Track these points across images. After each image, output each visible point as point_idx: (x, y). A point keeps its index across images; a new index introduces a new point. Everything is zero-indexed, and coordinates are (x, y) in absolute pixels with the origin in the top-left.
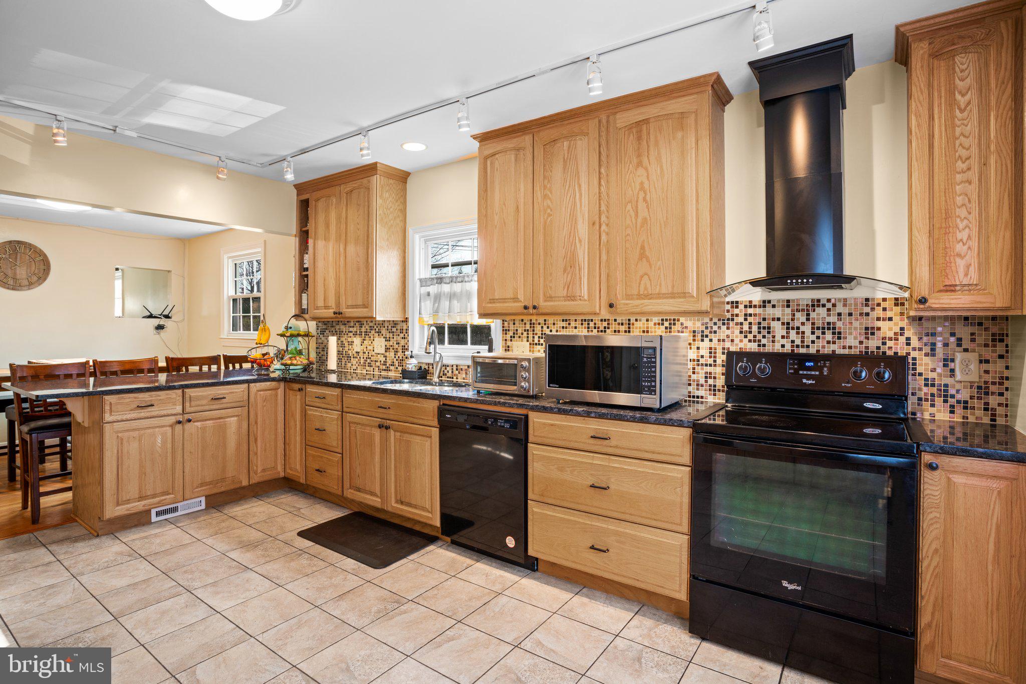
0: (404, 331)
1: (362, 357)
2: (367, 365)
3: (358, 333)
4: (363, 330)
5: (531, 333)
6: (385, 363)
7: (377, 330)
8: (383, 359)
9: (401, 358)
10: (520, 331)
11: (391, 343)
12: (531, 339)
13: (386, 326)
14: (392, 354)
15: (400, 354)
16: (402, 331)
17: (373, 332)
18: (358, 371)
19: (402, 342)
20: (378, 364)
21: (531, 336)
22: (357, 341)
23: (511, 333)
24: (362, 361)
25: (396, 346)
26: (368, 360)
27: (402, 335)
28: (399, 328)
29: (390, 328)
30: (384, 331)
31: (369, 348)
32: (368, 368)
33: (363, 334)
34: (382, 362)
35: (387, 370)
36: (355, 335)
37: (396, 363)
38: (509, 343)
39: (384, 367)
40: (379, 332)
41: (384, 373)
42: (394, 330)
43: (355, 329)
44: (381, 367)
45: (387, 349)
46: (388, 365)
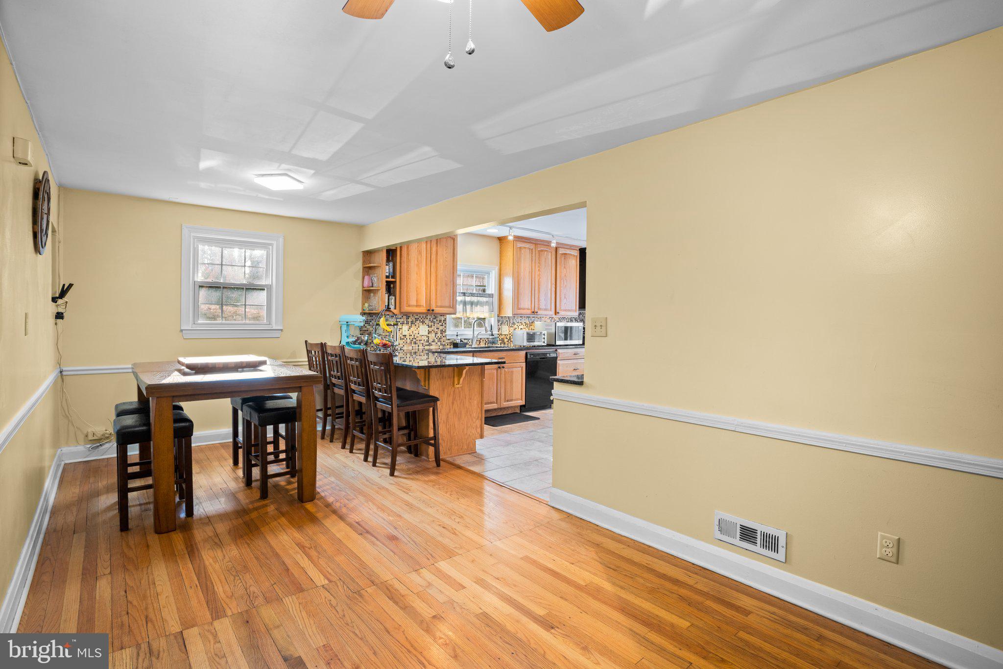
0: (442, 321)
1: (408, 339)
2: (413, 343)
3: (405, 322)
4: (410, 320)
5: (509, 322)
6: (428, 341)
7: (421, 320)
8: (426, 339)
9: (440, 337)
10: (504, 321)
11: (432, 328)
12: (509, 324)
13: (428, 318)
14: (433, 335)
15: (439, 335)
16: (440, 321)
17: (418, 322)
18: (405, 348)
19: (441, 328)
20: (422, 342)
21: (509, 323)
22: (405, 328)
23: (501, 322)
24: (409, 341)
25: (437, 330)
26: (414, 340)
27: (441, 324)
28: (438, 319)
29: (431, 319)
30: (427, 321)
31: (414, 332)
32: (413, 345)
33: (410, 323)
34: (426, 341)
35: (430, 345)
36: (403, 324)
37: (436, 340)
38: (500, 327)
39: (427, 343)
40: (423, 322)
41: (427, 348)
42: (435, 320)
43: (402, 320)
44: (425, 344)
45: (429, 332)
46: (430, 342)
